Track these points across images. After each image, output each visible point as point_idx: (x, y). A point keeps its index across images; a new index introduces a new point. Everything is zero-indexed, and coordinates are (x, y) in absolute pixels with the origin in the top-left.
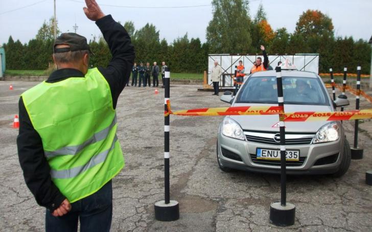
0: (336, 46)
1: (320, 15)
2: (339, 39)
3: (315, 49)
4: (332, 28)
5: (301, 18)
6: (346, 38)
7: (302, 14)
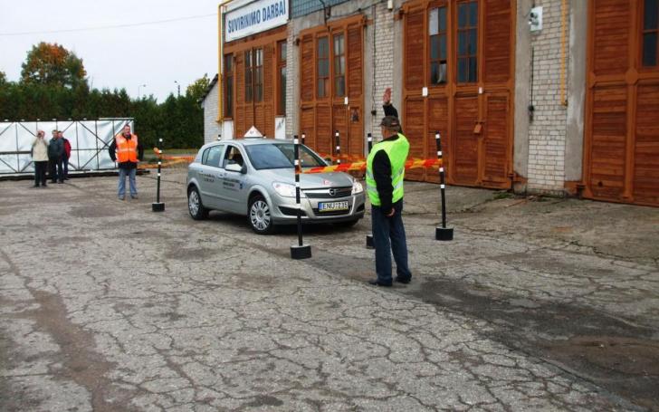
0: (101, 104)
1: (61, 52)
2: (104, 92)
3: (69, 109)
4: (84, 73)
5: (30, 56)
6: (116, 92)
7: (31, 49)
